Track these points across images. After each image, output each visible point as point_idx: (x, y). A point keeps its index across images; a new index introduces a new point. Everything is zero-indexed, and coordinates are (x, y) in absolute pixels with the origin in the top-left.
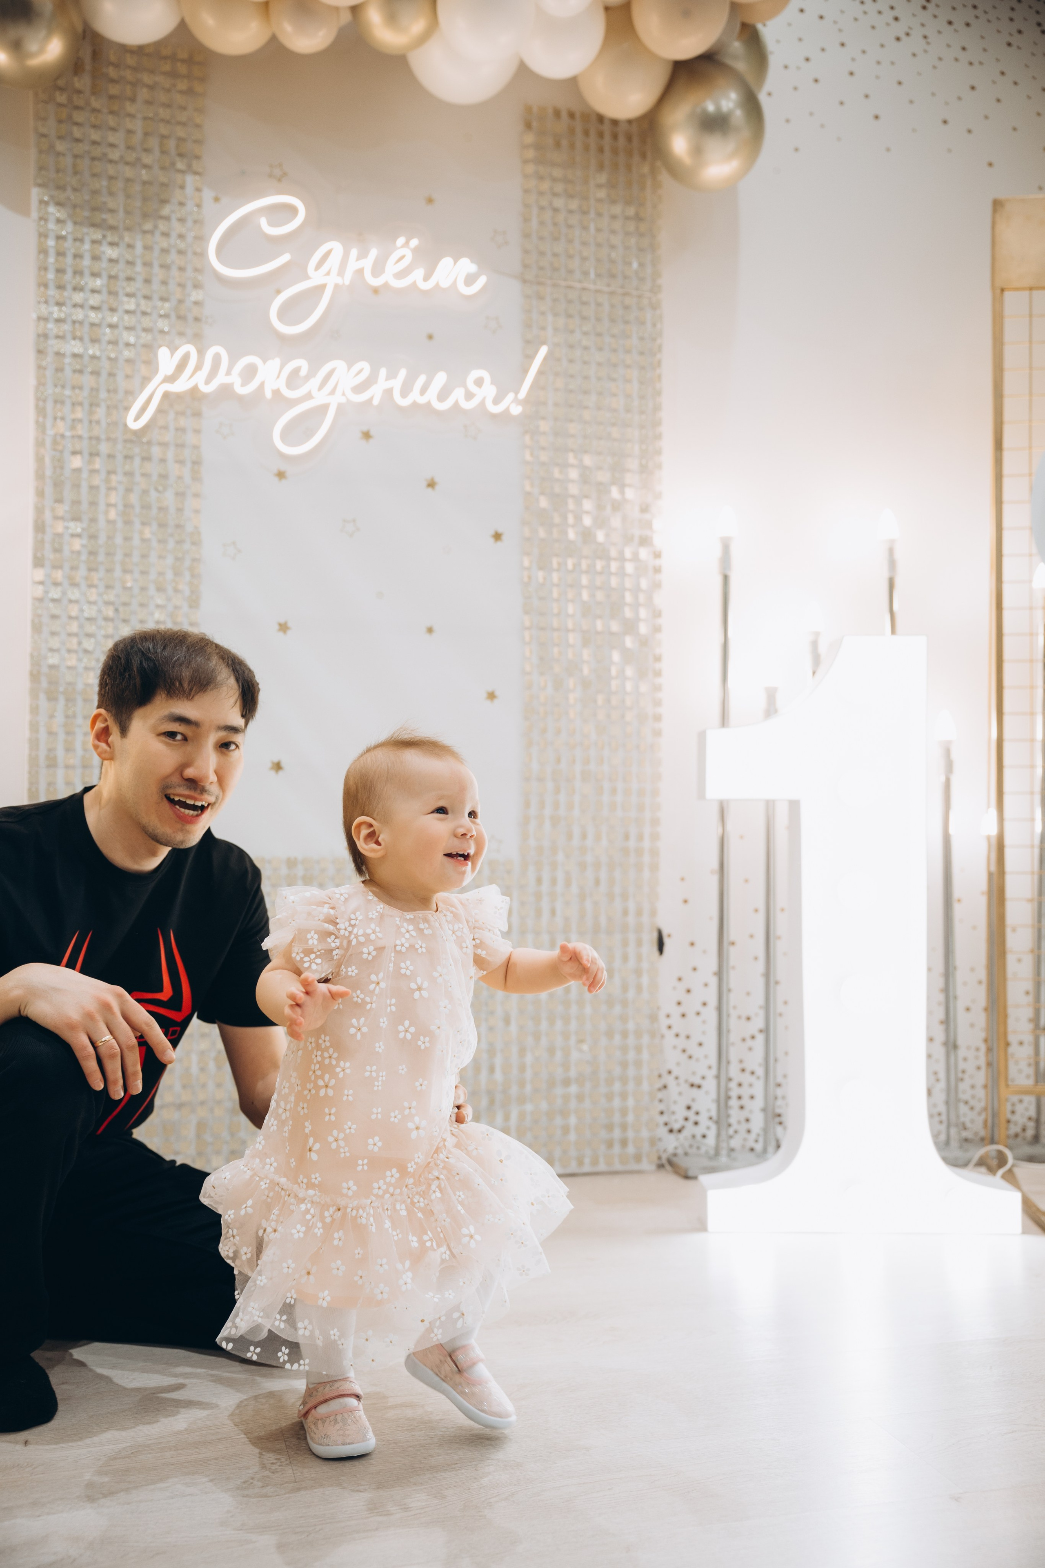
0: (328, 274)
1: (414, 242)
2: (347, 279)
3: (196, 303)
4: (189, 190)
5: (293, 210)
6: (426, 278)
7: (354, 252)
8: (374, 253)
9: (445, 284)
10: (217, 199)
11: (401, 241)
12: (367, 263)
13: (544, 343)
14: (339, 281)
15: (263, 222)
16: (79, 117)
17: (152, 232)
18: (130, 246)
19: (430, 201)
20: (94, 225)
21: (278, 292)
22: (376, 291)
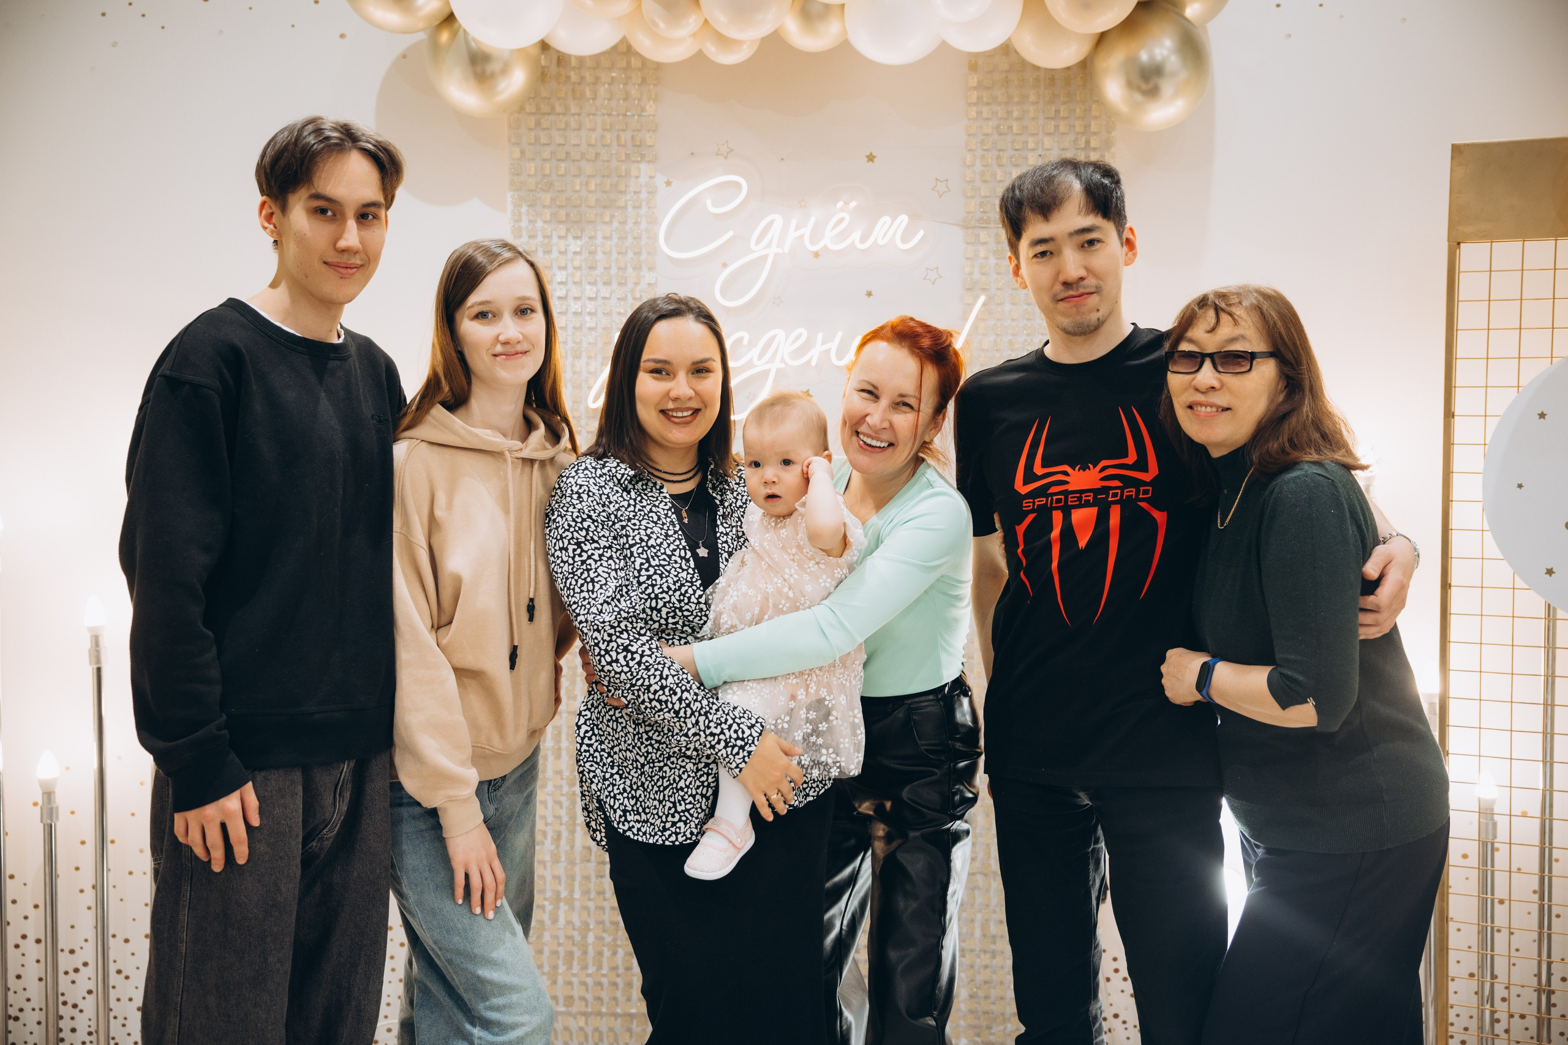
0: (769, 246)
1: (853, 204)
2: (786, 249)
3: (650, 284)
4: (643, 179)
5: (738, 185)
6: (863, 239)
7: (794, 222)
8: (812, 220)
9: (881, 242)
10: (668, 183)
11: (840, 204)
12: (807, 231)
13: (984, 290)
14: (780, 251)
15: (709, 203)
16: (546, 122)
17: (610, 223)
18: (592, 238)
19: (871, 158)
20: (560, 222)
21: (725, 265)
22: (816, 255)
